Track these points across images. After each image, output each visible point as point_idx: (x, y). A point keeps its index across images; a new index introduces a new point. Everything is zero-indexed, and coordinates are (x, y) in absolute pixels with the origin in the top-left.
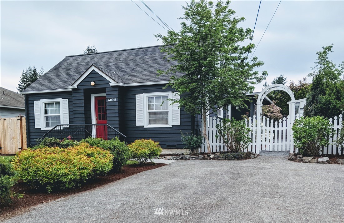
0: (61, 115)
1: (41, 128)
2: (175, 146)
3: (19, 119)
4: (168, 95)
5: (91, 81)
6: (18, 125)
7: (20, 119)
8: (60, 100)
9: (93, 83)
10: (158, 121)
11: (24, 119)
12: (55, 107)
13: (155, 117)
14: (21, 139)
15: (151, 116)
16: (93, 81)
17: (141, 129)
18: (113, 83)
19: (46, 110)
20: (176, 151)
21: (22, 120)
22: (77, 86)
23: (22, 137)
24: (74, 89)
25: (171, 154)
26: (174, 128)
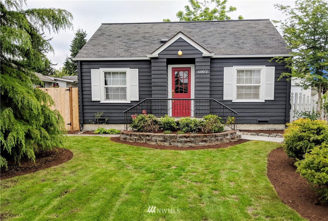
0: (128, 86)
1: (100, 101)
2: (267, 122)
3: (67, 90)
4: (261, 69)
5: (179, 50)
6: (66, 96)
7: (69, 90)
8: (128, 70)
9: (180, 53)
10: (247, 96)
11: (75, 90)
12: (119, 78)
13: (244, 91)
14: (71, 113)
15: (240, 90)
16: (181, 50)
17: (230, 103)
18: (205, 54)
19: (105, 80)
20: (268, 126)
21: (72, 91)
22: (159, 54)
23: (71, 110)
24: (152, 58)
25: (262, 129)
26: (268, 103)
